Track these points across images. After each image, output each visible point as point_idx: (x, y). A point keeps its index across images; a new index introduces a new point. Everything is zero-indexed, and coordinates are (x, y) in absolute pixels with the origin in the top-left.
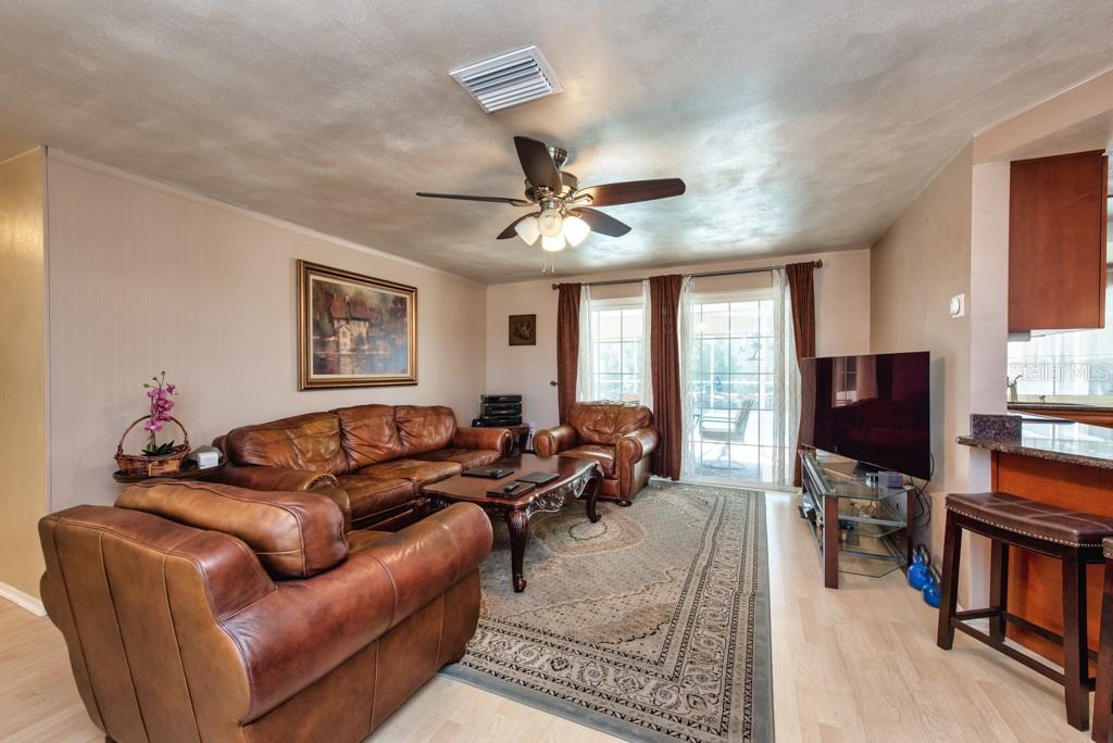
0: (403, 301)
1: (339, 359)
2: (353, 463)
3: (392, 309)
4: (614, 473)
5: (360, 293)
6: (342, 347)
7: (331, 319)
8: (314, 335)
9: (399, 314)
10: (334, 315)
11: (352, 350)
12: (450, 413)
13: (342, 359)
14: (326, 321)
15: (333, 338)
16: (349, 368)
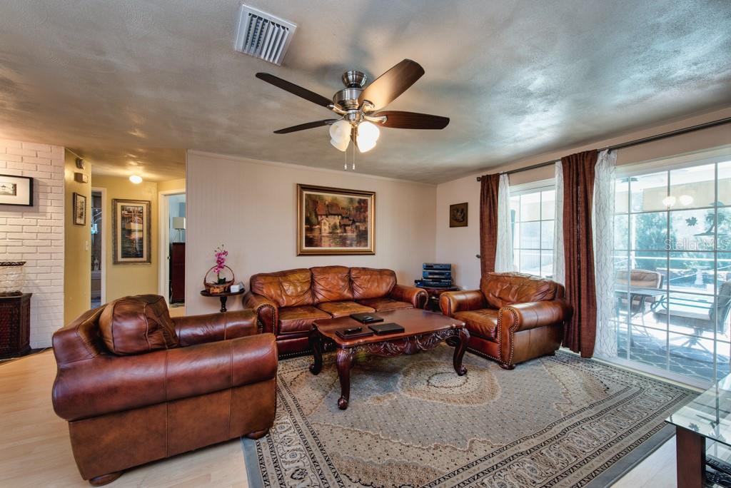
0: (365, 202)
1: (321, 240)
2: (316, 300)
3: (357, 207)
4: (496, 336)
5: (336, 199)
6: (323, 231)
7: (317, 216)
8: (306, 224)
9: (362, 210)
10: (319, 213)
11: (330, 233)
12: (392, 274)
13: (323, 239)
14: (314, 217)
15: (317, 226)
16: (327, 243)
